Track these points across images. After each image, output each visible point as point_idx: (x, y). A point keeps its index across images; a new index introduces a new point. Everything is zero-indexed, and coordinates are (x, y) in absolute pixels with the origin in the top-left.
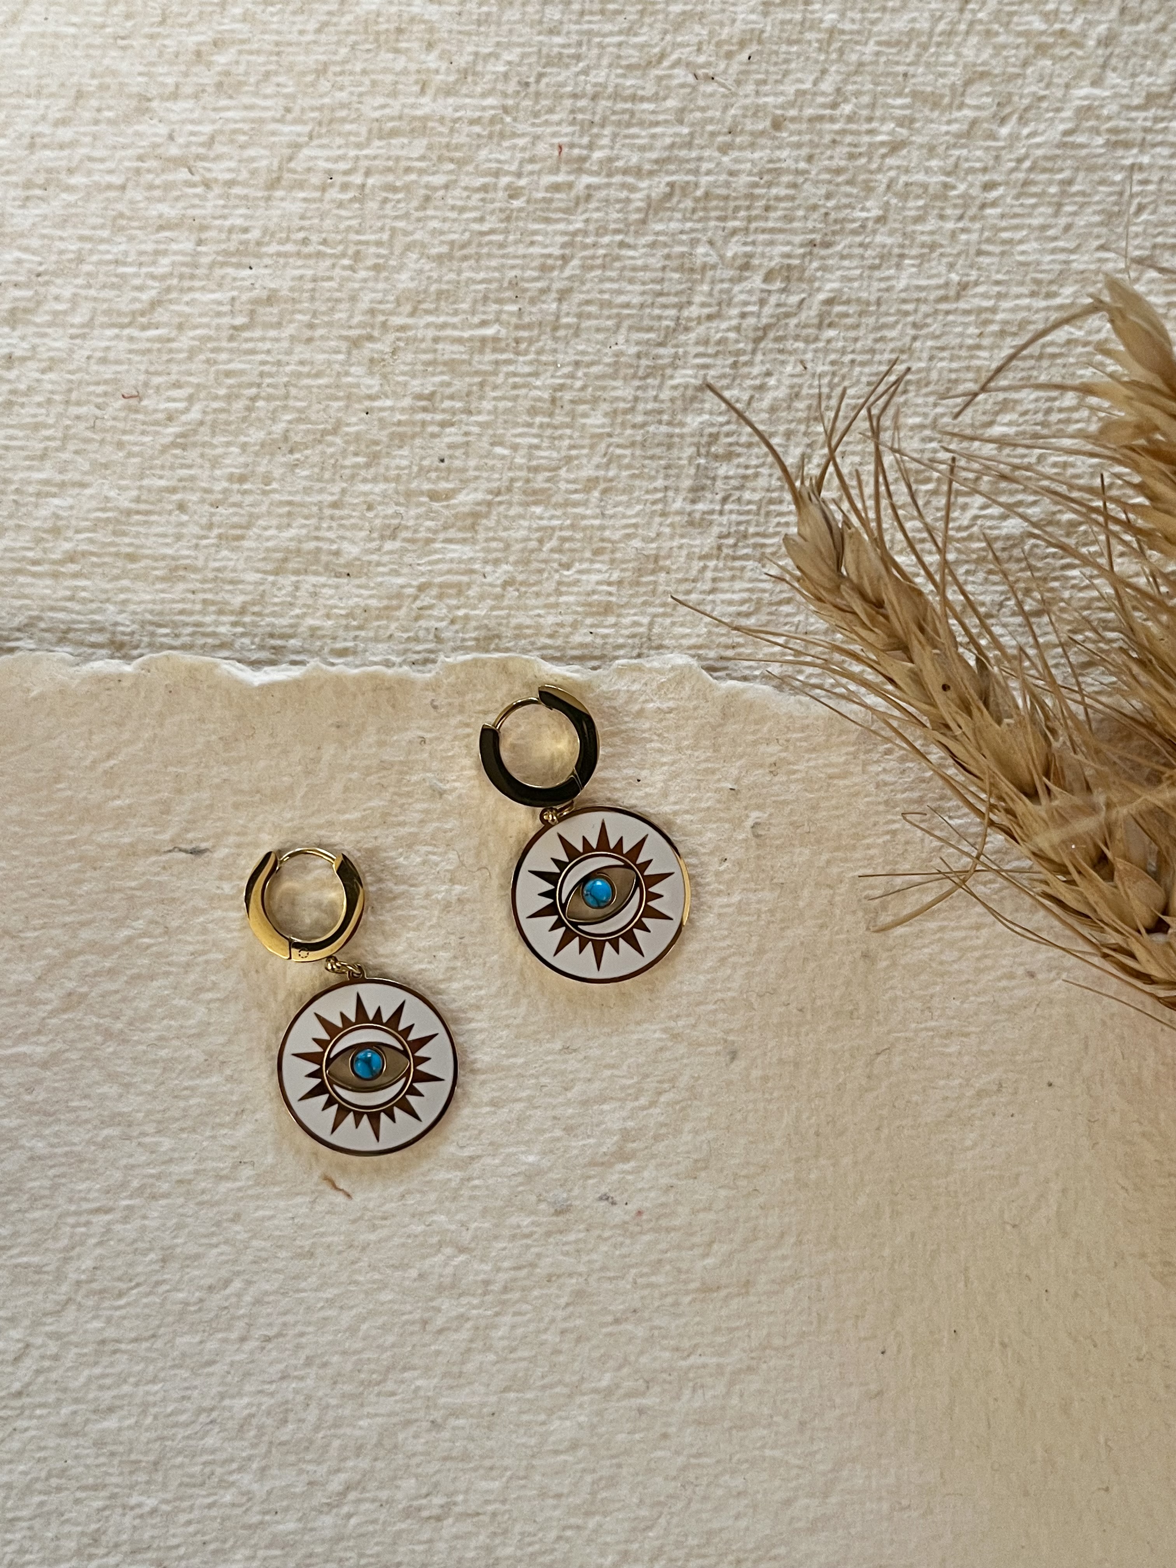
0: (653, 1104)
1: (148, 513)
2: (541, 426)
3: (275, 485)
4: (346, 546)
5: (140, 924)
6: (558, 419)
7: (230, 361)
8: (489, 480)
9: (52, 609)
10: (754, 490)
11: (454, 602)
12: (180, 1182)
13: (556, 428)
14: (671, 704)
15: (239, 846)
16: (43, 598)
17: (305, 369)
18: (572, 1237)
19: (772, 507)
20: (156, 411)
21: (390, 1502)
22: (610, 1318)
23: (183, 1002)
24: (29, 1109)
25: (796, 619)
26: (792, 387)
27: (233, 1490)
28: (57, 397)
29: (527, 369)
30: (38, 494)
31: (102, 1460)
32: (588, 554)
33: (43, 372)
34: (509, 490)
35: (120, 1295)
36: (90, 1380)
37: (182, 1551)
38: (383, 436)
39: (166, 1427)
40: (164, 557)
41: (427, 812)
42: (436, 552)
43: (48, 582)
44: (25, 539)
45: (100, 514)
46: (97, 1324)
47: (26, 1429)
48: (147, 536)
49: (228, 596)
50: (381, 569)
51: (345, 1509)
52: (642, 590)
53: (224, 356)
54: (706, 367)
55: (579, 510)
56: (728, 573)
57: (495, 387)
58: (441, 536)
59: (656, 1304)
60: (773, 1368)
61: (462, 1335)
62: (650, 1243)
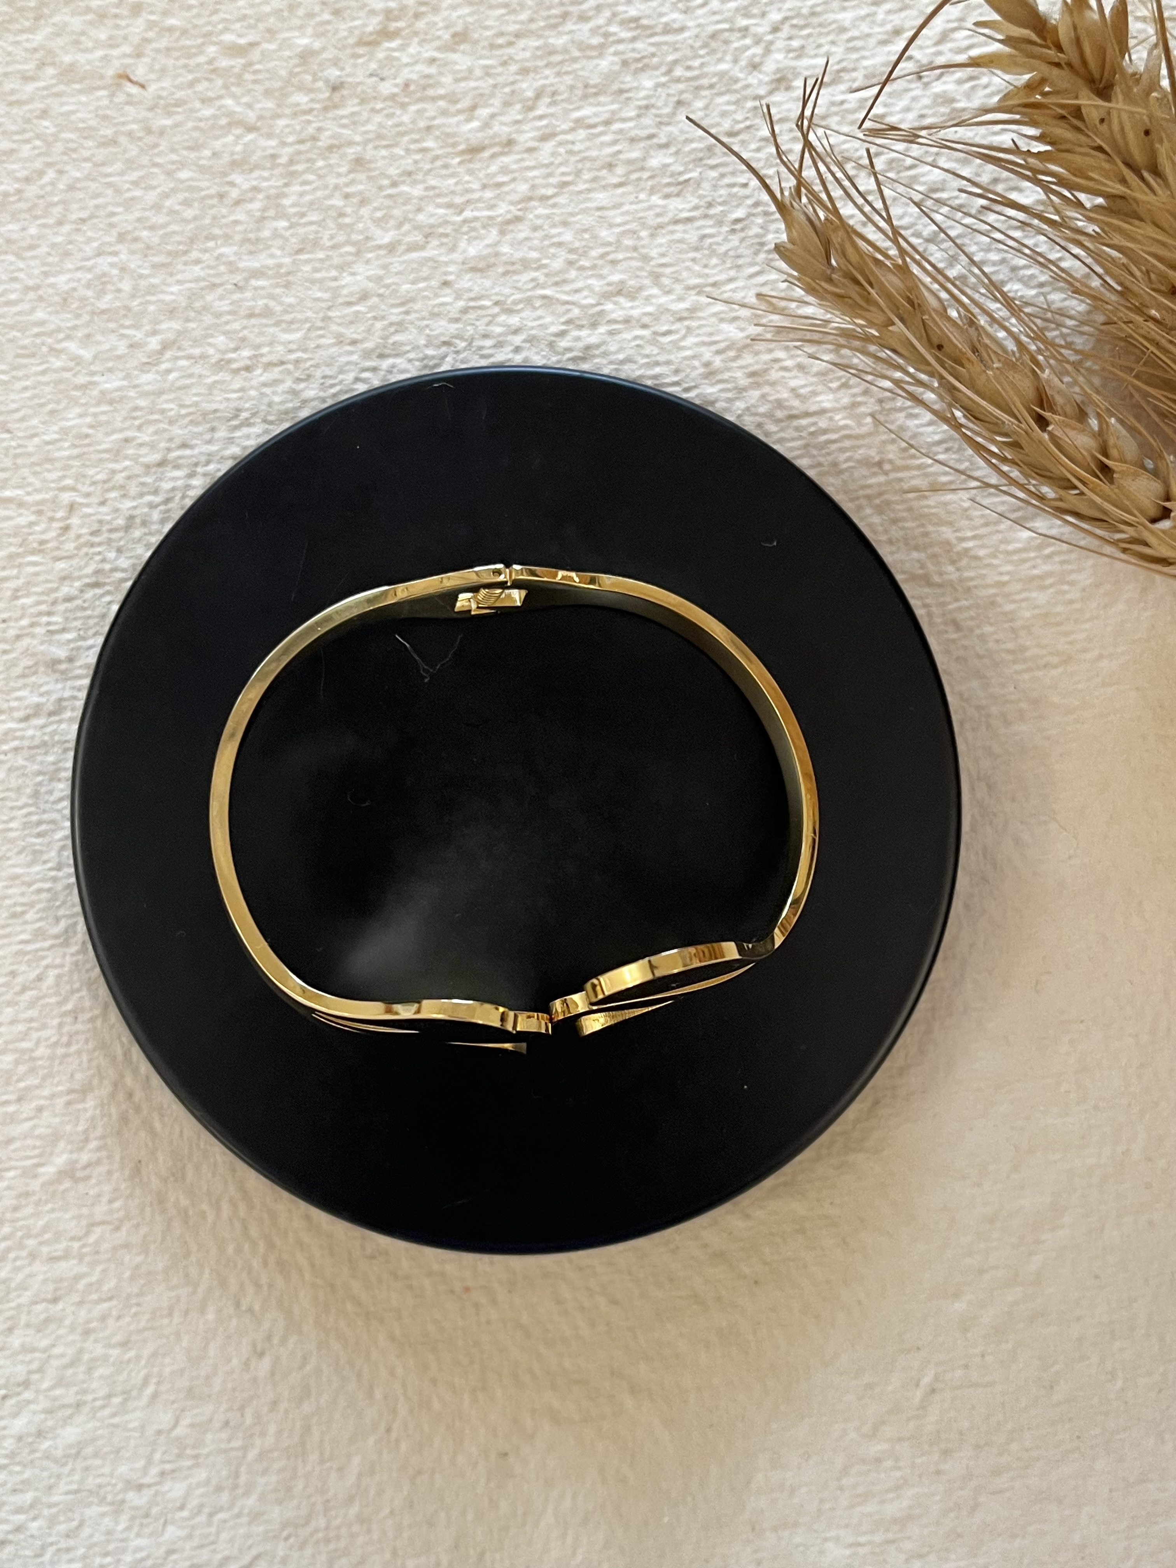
21: (203, 357)
22: (386, 182)
59: (428, 166)
60: (538, 217)
61: (256, 205)
62: (420, 112)
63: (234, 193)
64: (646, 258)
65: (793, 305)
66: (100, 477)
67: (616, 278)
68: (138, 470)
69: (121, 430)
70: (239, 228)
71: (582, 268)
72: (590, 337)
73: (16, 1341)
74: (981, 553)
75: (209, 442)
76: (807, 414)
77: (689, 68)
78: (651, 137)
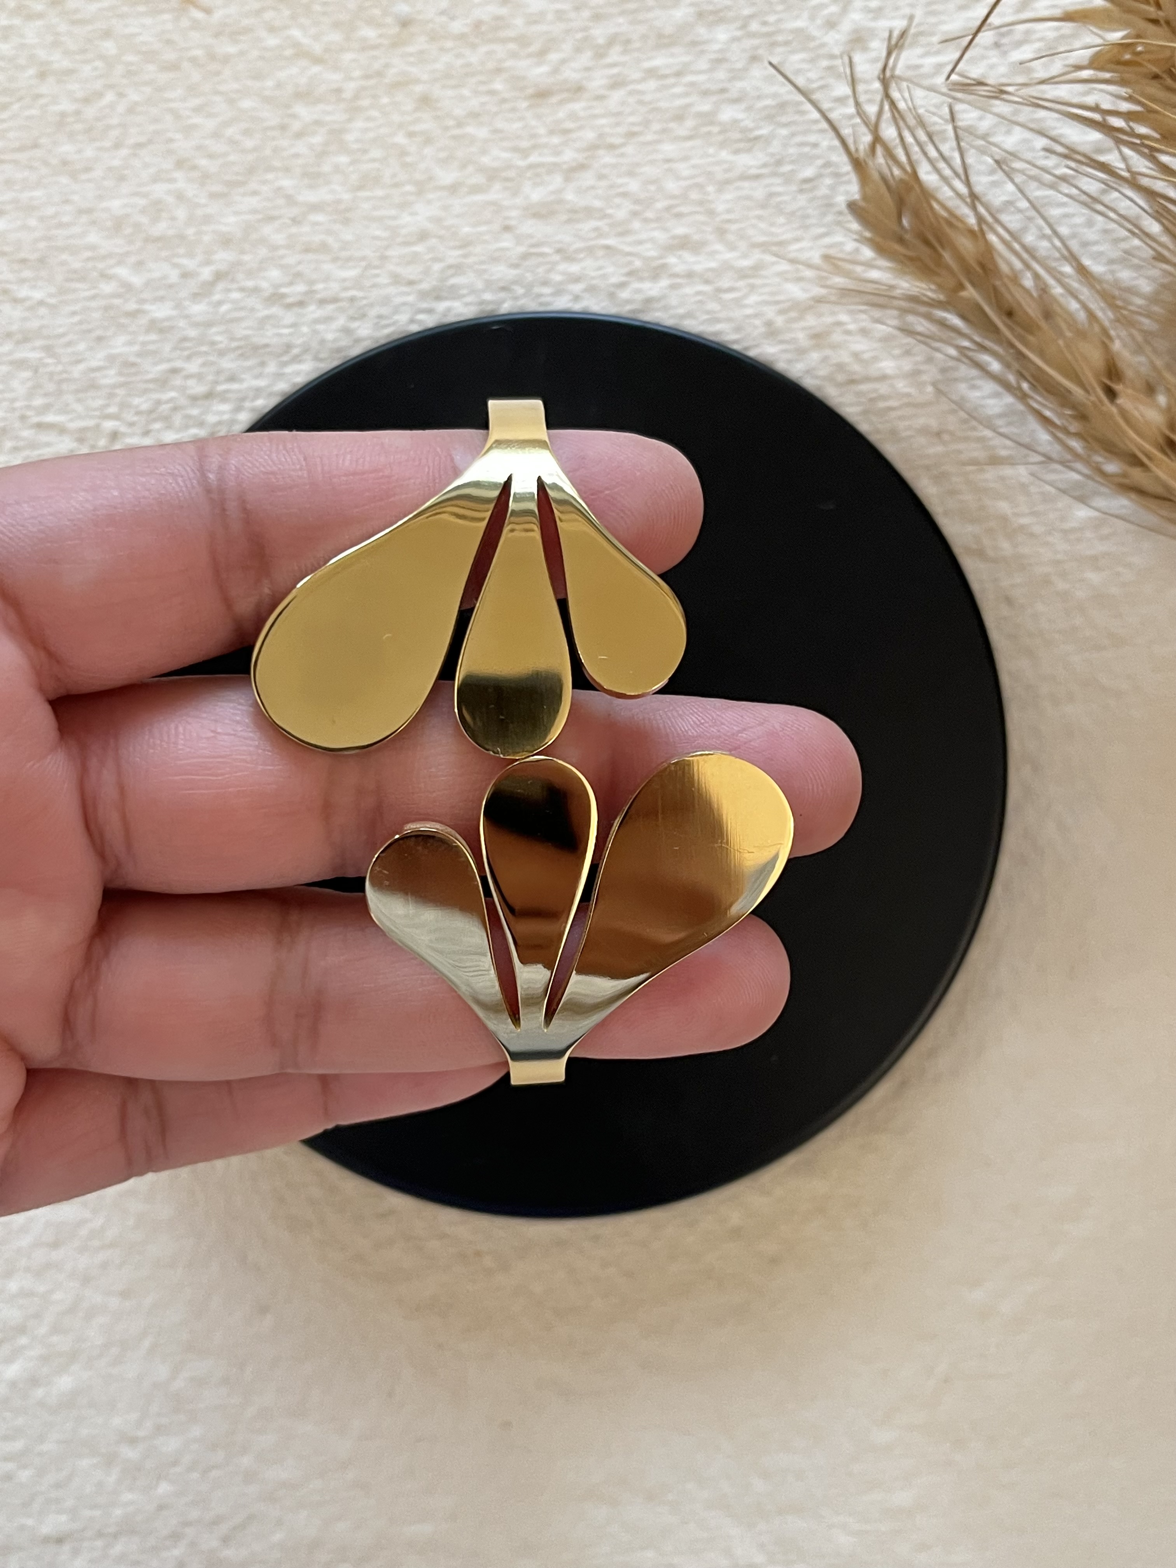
21: (256, 290)
22: (451, 123)
59: (494, 109)
60: (605, 166)
61: (317, 139)
62: (489, 53)
63: (296, 126)
64: (711, 213)
65: (859, 269)
66: (145, 407)
67: (680, 230)
68: (183, 401)
69: (169, 360)
70: (300, 161)
71: (646, 221)
72: (652, 289)
73: (13, 1286)
74: (1038, 529)
75: (258, 376)
76: (867, 379)
77: (765, 23)
78: (723, 91)
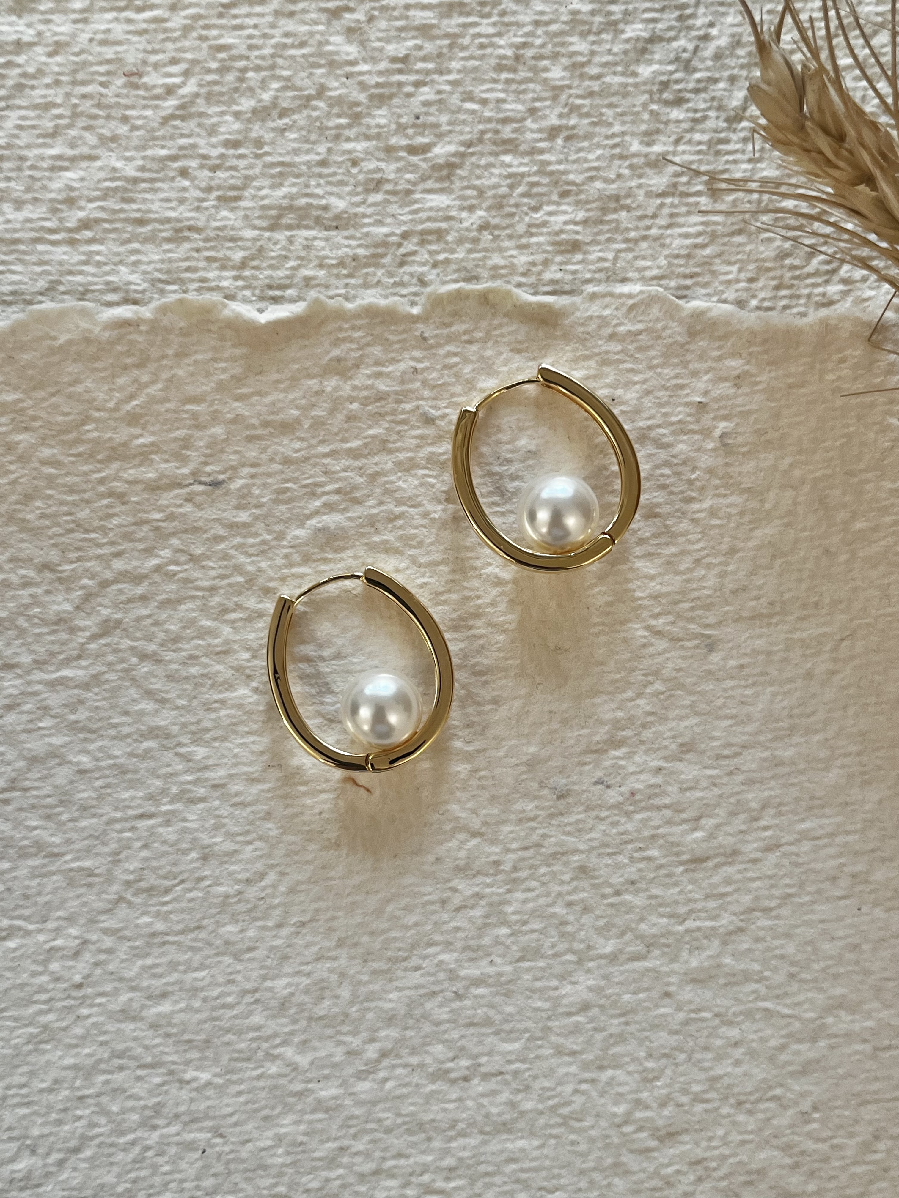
0: (639, 695)
1: (152, 180)
2: (508, 81)
3: (266, 149)
4: (333, 201)
5: (166, 553)
6: (523, 74)
7: (221, 36)
8: (461, 133)
9: (70, 273)
10: (703, 132)
11: (434, 247)
12: (215, 787)
13: (520, 82)
14: (640, 326)
15: (253, 476)
16: (61, 263)
17: (288, 41)
18: (572, 819)
19: (721, 147)
20: (154, 86)
23: (208, 623)
24: (74, 727)
25: (748, 248)
26: (733, 36)
27: (279, 1062)
28: (63, 78)
29: (491, 30)
30: (52, 169)
31: (157, 1041)
32: (555, 197)
33: (50, 55)
34: (480, 141)
35: (167, 891)
36: (145, 969)
37: (235, 1119)
38: (362, 97)
39: (213, 1009)
40: (168, 220)
41: (422, 437)
42: (416, 202)
43: (65, 248)
44: (41, 211)
45: (108, 184)
46: (146, 919)
47: (88, 1016)
48: (152, 201)
49: (229, 253)
50: (367, 220)
51: (381, 1074)
52: (606, 228)
53: (214, 32)
54: (654, 20)
55: (546, 157)
56: (684, 209)
57: (463, 48)
58: (421, 187)
